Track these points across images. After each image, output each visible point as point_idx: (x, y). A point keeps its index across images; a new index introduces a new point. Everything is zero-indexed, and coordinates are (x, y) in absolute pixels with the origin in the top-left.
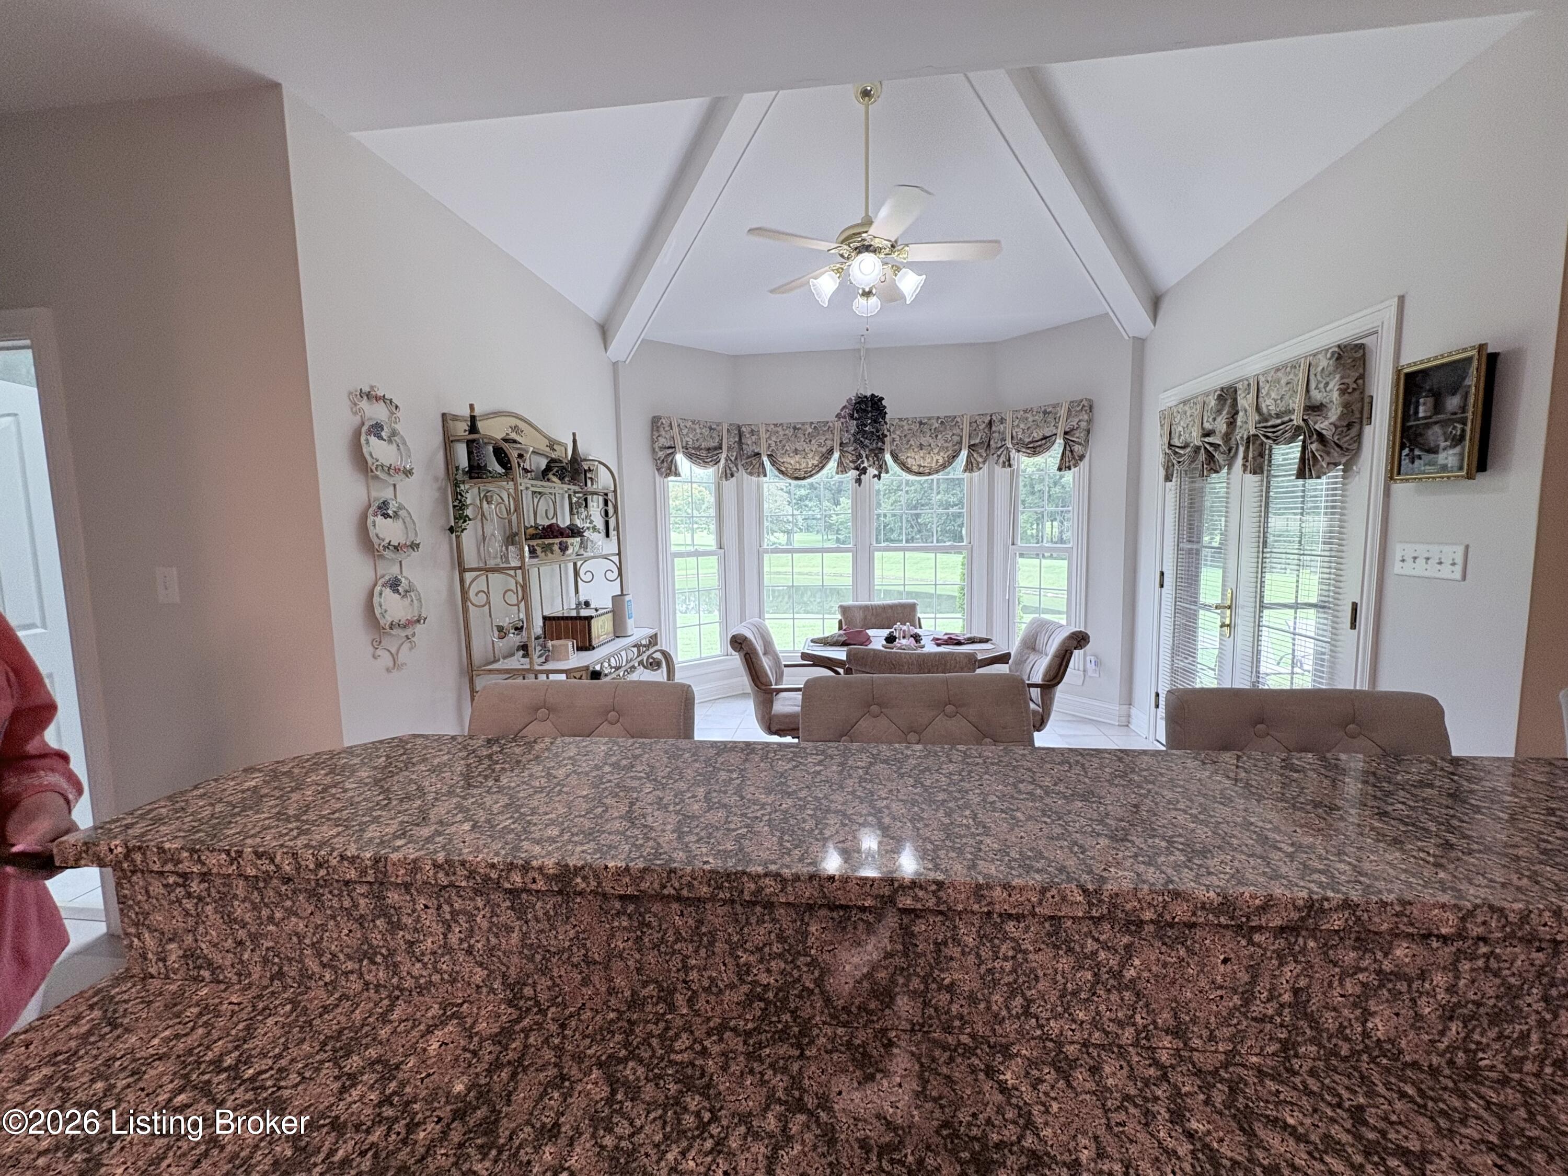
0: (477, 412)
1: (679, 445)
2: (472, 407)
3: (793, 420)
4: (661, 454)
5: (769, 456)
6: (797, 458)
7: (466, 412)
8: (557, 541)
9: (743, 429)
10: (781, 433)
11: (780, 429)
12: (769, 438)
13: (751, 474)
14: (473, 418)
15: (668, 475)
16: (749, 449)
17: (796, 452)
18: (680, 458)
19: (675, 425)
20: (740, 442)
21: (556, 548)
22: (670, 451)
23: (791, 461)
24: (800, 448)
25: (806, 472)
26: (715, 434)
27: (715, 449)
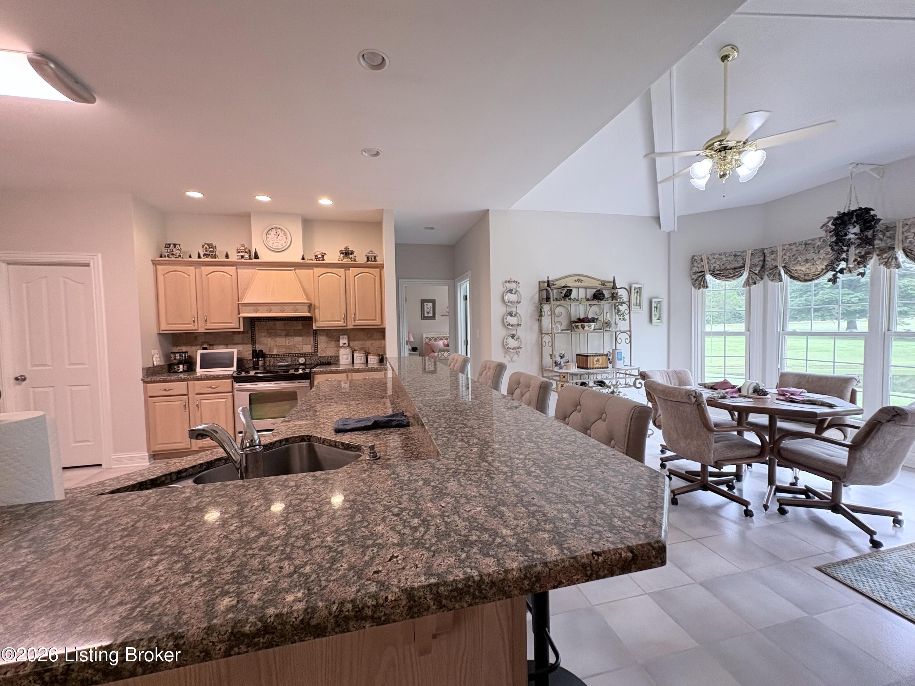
0: (550, 279)
1: (706, 269)
2: (548, 277)
3: (804, 239)
4: (695, 277)
5: (784, 267)
6: (808, 265)
7: (546, 280)
8: (580, 324)
9: (766, 251)
10: (795, 249)
11: (793, 247)
12: (785, 254)
13: (772, 280)
14: (548, 281)
15: (699, 289)
16: (770, 263)
17: (807, 261)
18: (709, 278)
19: (705, 259)
20: (764, 260)
21: (580, 327)
22: (703, 273)
23: (802, 268)
24: (810, 258)
25: (815, 275)
26: (739, 259)
27: (741, 267)
